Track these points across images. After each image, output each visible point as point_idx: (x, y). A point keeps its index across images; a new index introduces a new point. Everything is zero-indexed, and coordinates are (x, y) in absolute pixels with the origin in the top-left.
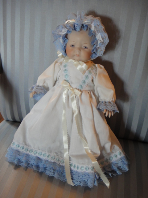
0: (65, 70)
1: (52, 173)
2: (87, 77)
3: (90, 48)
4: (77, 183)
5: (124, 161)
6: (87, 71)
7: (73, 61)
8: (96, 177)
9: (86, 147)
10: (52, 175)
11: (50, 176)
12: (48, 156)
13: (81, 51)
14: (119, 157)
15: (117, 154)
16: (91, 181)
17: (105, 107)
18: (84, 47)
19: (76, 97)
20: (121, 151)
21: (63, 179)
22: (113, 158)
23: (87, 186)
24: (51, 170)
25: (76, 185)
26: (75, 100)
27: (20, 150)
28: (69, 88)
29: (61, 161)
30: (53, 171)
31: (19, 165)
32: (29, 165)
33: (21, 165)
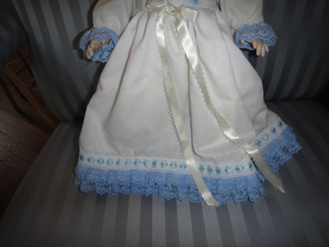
4: (224, 200)
10: (172, 197)
14: (279, 131)
15: (275, 127)
16: (254, 190)
19: (188, 27)
20: (279, 119)
22: (270, 135)
24: (167, 188)
25: (224, 204)
26: (187, 32)
27: (98, 166)
28: (167, 9)
29: (181, 167)
30: (171, 189)
31: (104, 192)
32: (123, 188)
33: (107, 191)
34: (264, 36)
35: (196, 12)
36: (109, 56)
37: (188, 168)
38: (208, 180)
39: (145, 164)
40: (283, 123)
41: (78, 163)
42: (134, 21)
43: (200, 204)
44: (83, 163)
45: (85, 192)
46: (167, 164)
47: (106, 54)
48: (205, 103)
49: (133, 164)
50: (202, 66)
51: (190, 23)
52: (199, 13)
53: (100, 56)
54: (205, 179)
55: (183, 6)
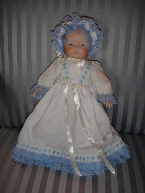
0: (65, 68)
1: (60, 167)
2: (86, 72)
3: (87, 45)
4: (84, 174)
5: (125, 149)
6: (85, 67)
7: (72, 59)
8: (102, 165)
9: (89, 139)
10: (59, 169)
11: (58, 170)
12: (54, 152)
13: (79, 49)
14: (120, 146)
15: (118, 144)
16: (98, 169)
17: (104, 98)
18: (81, 45)
19: (77, 91)
21: (70, 172)
22: (115, 148)
23: (95, 174)
24: (58, 164)
25: (84, 176)
26: (77, 94)
27: (26, 148)
28: (70, 84)
29: (67, 155)
30: (60, 165)
31: (26, 163)
32: (36, 163)
33: (27, 163)
34: (109, 100)
35: (81, 87)
36: (42, 97)
37: (70, 157)
38: (79, 163)
39: (49, 151)
40: (123, 142)
41: (16, 146)
42: (56, 85)
43: (73, 175)
44: (19, 146)
45: (16, 161)
46: (60, 153)
47: (41, 96)
48: (81, 124)
49: (43, 151)
50: (82, 108)
51: (78, 90)
52: (82, 87)
53: (38, 96)
54: (77, 163)
55: (76, 84)
